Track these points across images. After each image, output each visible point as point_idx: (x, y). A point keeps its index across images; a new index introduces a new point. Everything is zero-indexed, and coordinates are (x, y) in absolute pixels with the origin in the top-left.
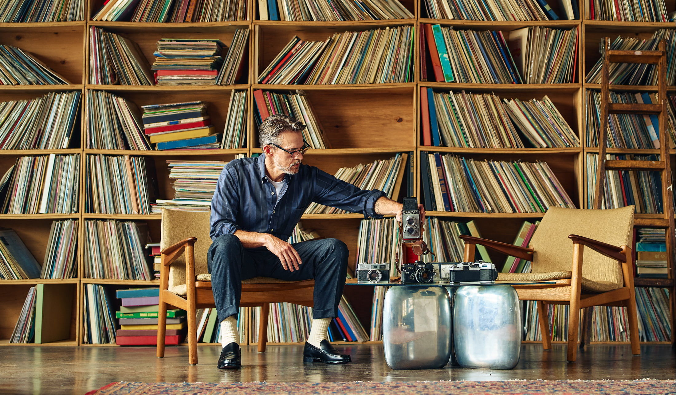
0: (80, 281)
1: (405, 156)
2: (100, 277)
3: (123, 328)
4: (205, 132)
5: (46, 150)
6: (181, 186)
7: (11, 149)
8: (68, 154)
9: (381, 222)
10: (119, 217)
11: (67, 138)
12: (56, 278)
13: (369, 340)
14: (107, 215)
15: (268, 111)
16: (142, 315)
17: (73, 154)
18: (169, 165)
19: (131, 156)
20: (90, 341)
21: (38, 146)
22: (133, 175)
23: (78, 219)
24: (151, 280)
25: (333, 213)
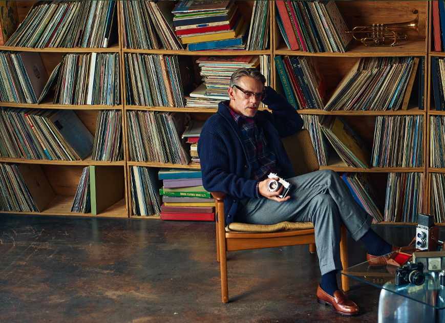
0: (127, 163)
1: (417, 61)
2: (144, 160)
3: (166, 204)
4: (230, 34)
5: (88, 49)
6: (212, 83)
7: (57, 47)
8: (109, 53)
9: (394, 119)
10: (157, 109)
11: (106, 39)
12: (105, 161)
13: (383, 221)
14: (146, 107)
15: (289, 16)
16: (181, 194)
17: (112, 53)
18: (200, 65)
19: (164, 55)
20: (138, 213)
21: (81, 45)
22: (168, 72)
23: (120, 110)
24: (188, 164)
25: (350, 110)
